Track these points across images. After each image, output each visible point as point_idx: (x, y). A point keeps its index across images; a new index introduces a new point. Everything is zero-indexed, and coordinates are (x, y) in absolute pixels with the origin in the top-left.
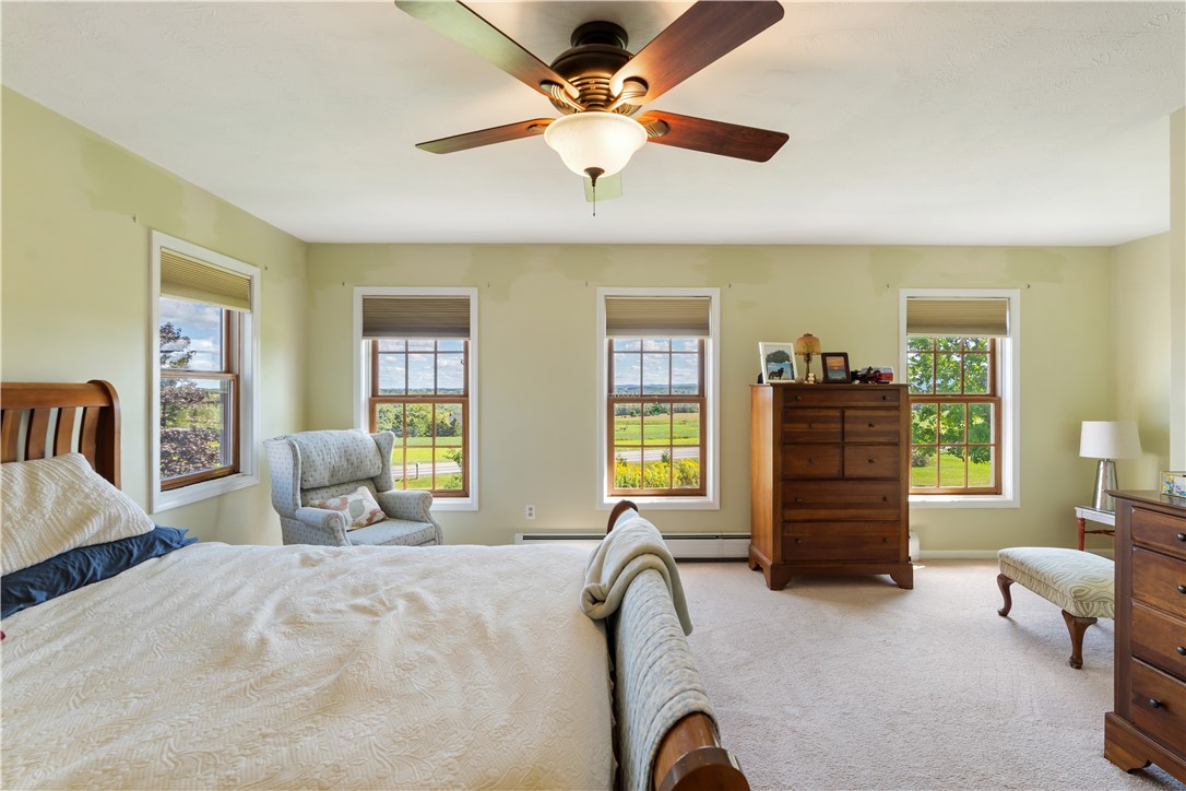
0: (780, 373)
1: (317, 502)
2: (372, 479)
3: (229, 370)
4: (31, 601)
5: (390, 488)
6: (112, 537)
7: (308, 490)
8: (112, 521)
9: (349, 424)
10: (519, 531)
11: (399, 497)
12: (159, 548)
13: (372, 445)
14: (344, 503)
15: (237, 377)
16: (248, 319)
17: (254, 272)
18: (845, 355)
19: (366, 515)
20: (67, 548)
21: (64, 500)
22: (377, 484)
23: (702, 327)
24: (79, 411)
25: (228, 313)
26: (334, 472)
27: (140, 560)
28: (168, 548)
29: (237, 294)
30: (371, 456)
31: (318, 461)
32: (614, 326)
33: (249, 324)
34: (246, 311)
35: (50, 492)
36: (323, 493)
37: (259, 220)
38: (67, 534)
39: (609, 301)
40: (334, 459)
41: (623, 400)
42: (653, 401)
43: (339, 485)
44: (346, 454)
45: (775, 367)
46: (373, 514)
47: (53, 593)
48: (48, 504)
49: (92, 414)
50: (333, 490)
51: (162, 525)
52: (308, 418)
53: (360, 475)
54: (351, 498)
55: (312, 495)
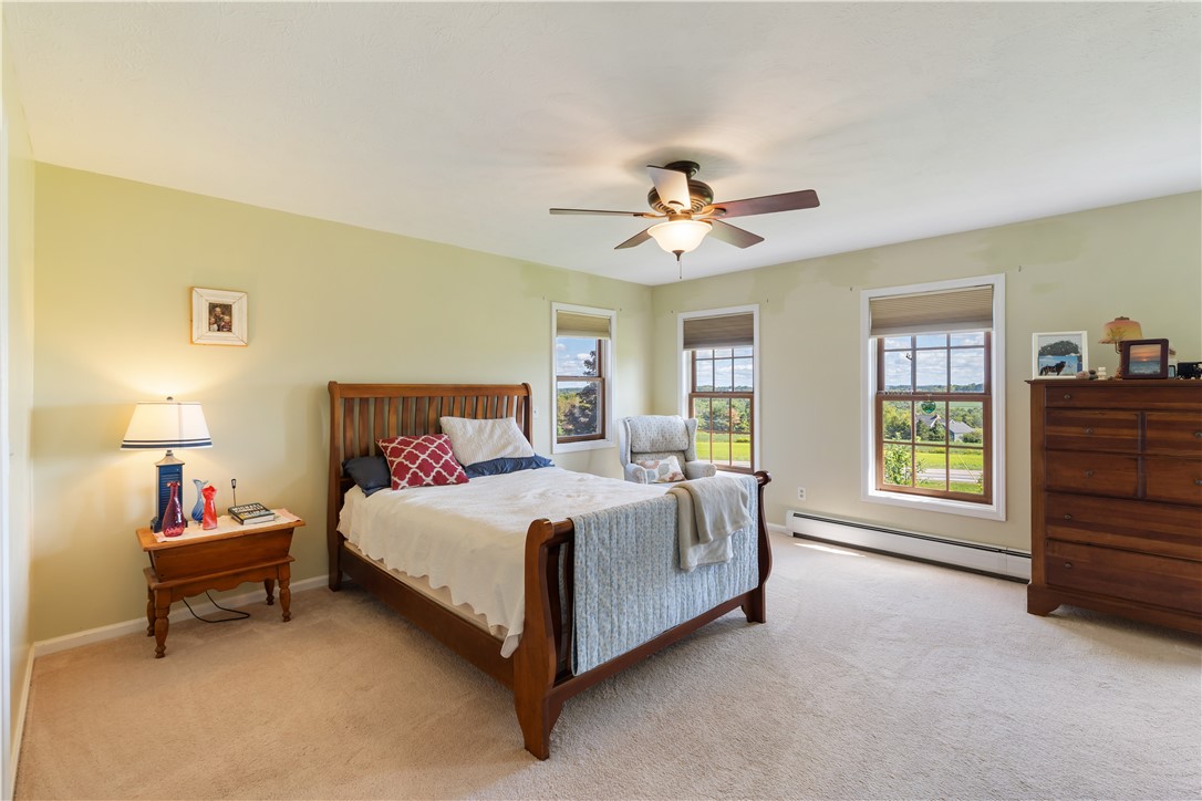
0: (1059, 368)
1: (639, 462)
2: (683, 452)
3: (600, 376)
4: (483, 474)
5: (693, 460)
6: (516, 456)
7: (638, 453)
8: (516, 449)
9: (675, 412)
10: (791, 508)
11: (695, 466)
12: (535, 465)
13: (682, 427)
14: (657, 464)
15: (604, 380)
16: (609, 341)
17: (612, 314)
18: (1164, 343)
19: (669, 475)
20: (498, 457)
21: (501, 437)
22: (685, 455)
23: (985, 318)
24: (516, 397)
25: (600, 341)
26: (653, 443)
27: (525, 468)
28: (538, 466)
29: (603, 329)
30: (679, 435)
31: (642, 434)
32: (879, 326)
33: (610, 347)
34: (608, 339)
35: (498, 432)
36: (646, 456)
37: (617, 280)
38: (499, 451)
39: (872, 302)
40: (654, 434)
41: (893, 397)
42: (925, 399)
43: (658, 452)
44: (662, 433)
45: (1052, 361)
46: (675, 475)
47: (491, 474)
48: (496, 437)
49: (521, 399)
50: (653, 456)
51: (539, 455)
52: (653, 406)
53: (672, 447)
54: (661, 462)
55: (639, 456)
